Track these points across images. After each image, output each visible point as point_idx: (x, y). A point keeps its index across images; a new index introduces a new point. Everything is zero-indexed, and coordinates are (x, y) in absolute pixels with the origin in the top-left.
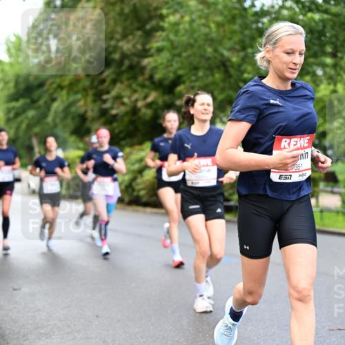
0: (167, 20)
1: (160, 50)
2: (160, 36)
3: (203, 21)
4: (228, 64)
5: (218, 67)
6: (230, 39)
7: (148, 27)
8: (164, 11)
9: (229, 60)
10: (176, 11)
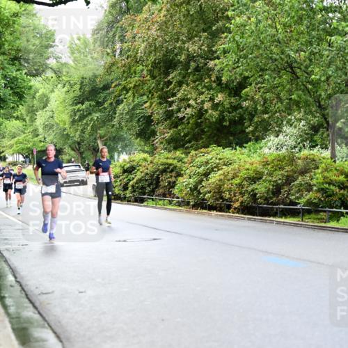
0: (233, 21)
1: (225, 52)
2: (226, 37)
3: (270, 22)
4: (295, 65)
5: (285, 69)
6: (297, 40)
7: (214, 28)
8: (230, 13)
9: (296, 62)
10: (242, 13)
